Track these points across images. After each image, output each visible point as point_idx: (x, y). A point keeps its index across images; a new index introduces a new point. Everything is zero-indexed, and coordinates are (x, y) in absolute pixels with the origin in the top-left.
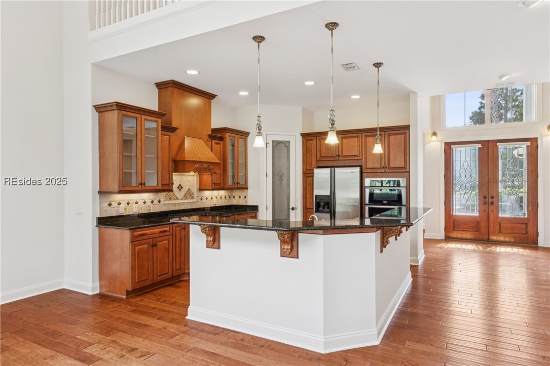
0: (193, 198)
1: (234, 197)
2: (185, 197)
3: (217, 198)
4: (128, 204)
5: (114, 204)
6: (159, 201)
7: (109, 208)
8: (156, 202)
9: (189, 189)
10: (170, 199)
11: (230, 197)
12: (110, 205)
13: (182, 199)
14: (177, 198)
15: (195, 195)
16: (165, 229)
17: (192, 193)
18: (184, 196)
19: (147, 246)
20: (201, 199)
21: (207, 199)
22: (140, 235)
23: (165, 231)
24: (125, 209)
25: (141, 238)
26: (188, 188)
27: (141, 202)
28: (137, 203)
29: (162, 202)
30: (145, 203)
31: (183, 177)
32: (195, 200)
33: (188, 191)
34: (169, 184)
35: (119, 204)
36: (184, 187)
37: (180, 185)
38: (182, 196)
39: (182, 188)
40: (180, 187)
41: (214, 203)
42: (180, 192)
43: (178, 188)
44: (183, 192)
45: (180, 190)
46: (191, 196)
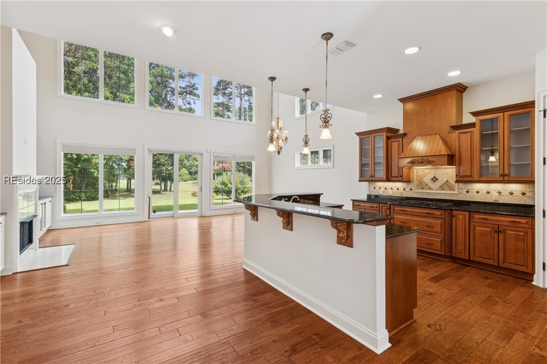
2: (442, 188)
3: (499, 193)
4: (386, 189)
5: (377, 188)
6: (411, 190)
7: (374, 190)
8: (407, 190)
9: (447, 181)
10: (423, 188)
12: (375, 188)
13: (436, 190)
14: (430, 189)
17: (452, 185)
18: (440, 187)
20: (468, 192)
21: (477, 192)
24: (383, 192)
26: (445, 180)
27: (395, 189)
28: (392, 189)
29: (413, 190)
30: (398, 189)
31: (439, 170)
32: (456, 192)
33: (445, 183)
35: (380, 188)
36: (440, 180)
37: (435, 177)
38: (437, 187)
39: (437, 180)
40: (435, 179)
41: (493, 198)
42: (435, 184)
43: (432, 180)
44: (438, 184)
45: (435, 182)
46: (449, 187)
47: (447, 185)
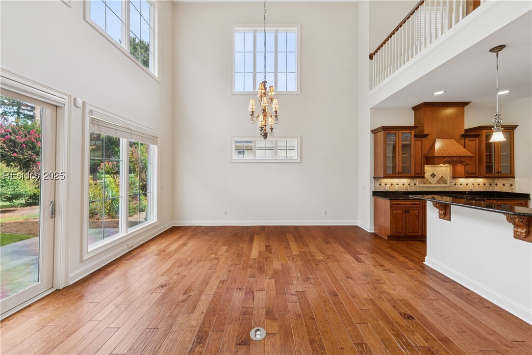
0: (446, 183)
1: (497, 185)
2: (438, 182)
3: (473, 184)
4: (392, 185)
5: (383, 184)
6: (415, 184)
7: (380, 186)
8: (411, 185)
9: (442, 177)
10: (424, 183)
11: (490, 185)
12: (380, 185)
13: (435, 184)
14: (430, 183)
15: (449, 181)
16: (416, 202)
17: (445, 180)
18: (437, 182)
19: (401, 211)
20: (455, 185)
21: (461, 185)
22: (396, 204)
23: (415, 204)
24: (390, 188)
25: (397, 206)
26: (441, 176)
27: (401, 184)
28: (398, 184)
29: (417, 185)
30: (403, 185)
31: (437, 168)
32: (448, 185)
33: (441, 178)
34: (421, 173)
35: (386, 184)
36: (437, 175)
37: (433, 174)
38: (435, 182)
39: (435, 176)
40: (433, 175)
41: (470, 188)
42: (433, 179)
43: (432, 176)
44: (436, 179)
45: (433, 177)
46: (444, 182)
47: (442, 180)
